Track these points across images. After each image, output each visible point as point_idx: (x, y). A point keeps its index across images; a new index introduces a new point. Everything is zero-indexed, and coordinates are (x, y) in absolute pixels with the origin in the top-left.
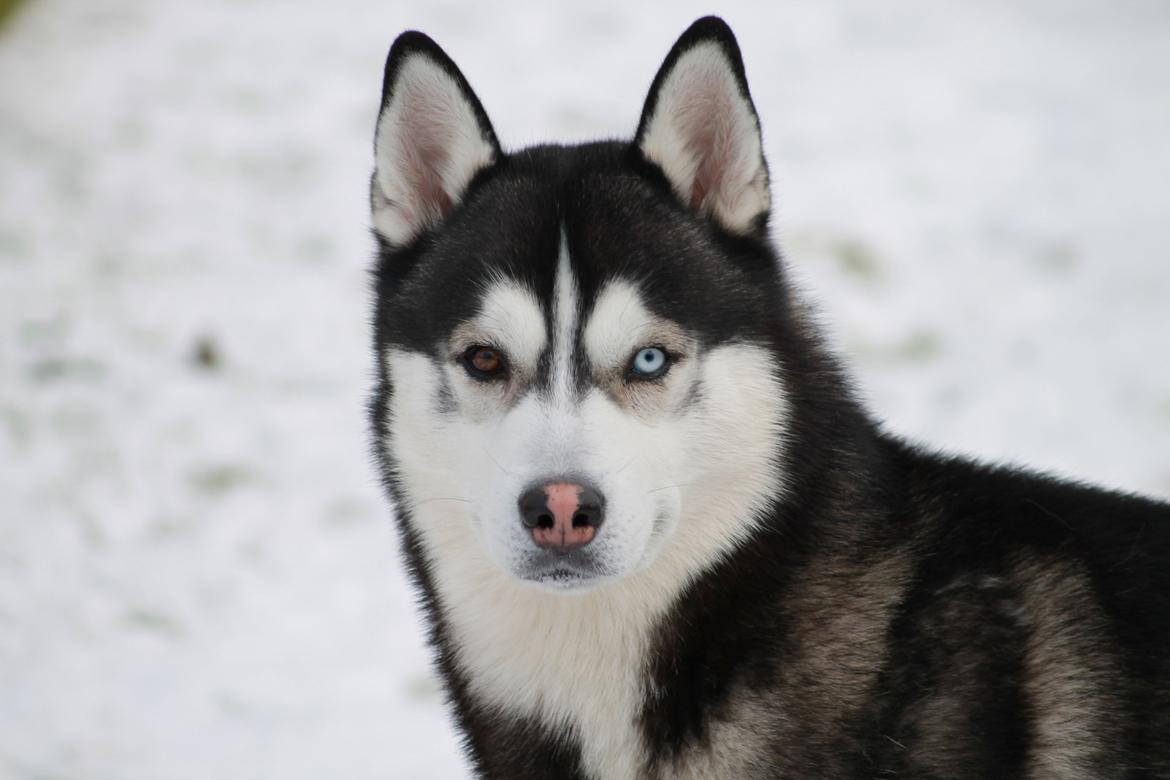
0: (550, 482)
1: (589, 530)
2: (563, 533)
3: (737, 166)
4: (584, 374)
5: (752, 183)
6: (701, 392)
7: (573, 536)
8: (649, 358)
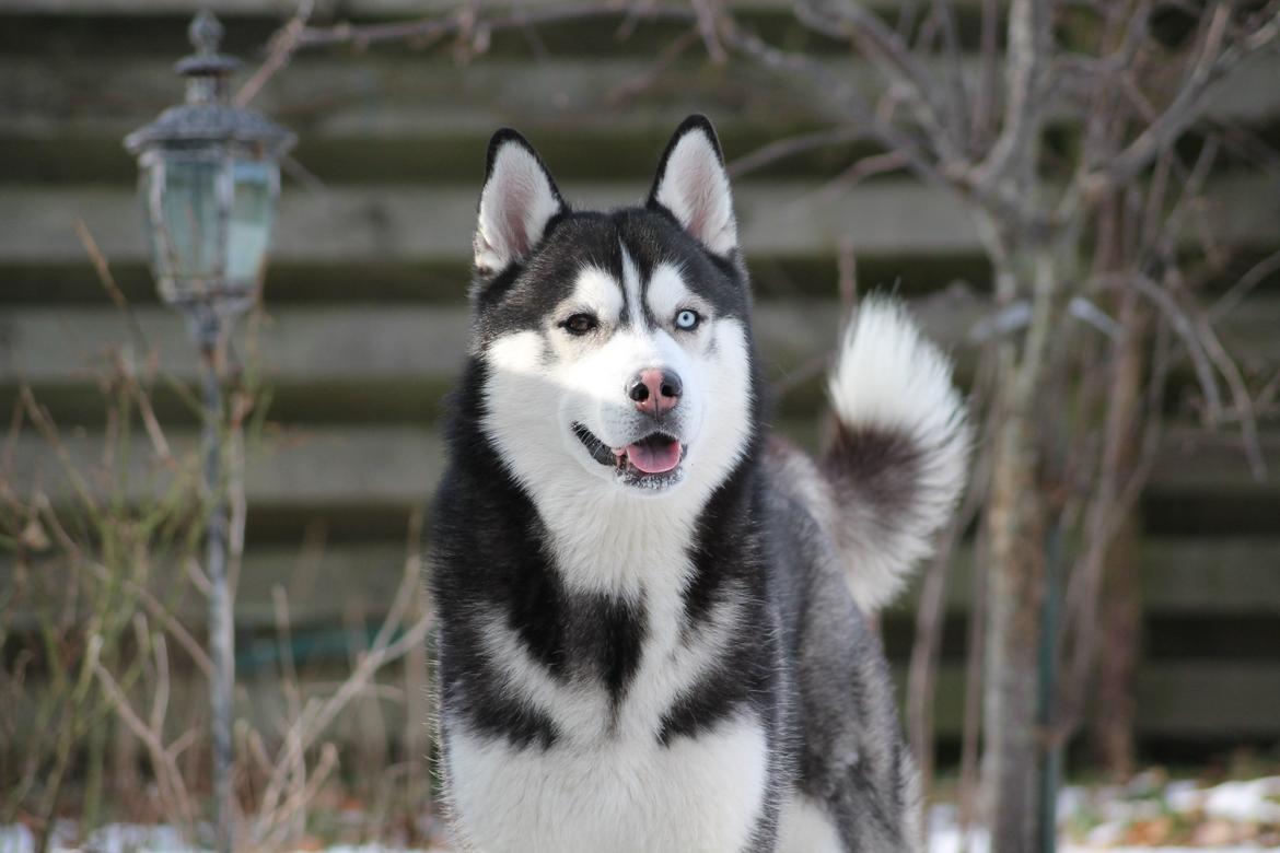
0: (642, 370)
1: (674, 400)
2: (656, 401)
3: (714, 217)
4: (651, 321)
5: (724, 229)
6: (717, 345)
7: (664, 402)
8: (686, 318)
